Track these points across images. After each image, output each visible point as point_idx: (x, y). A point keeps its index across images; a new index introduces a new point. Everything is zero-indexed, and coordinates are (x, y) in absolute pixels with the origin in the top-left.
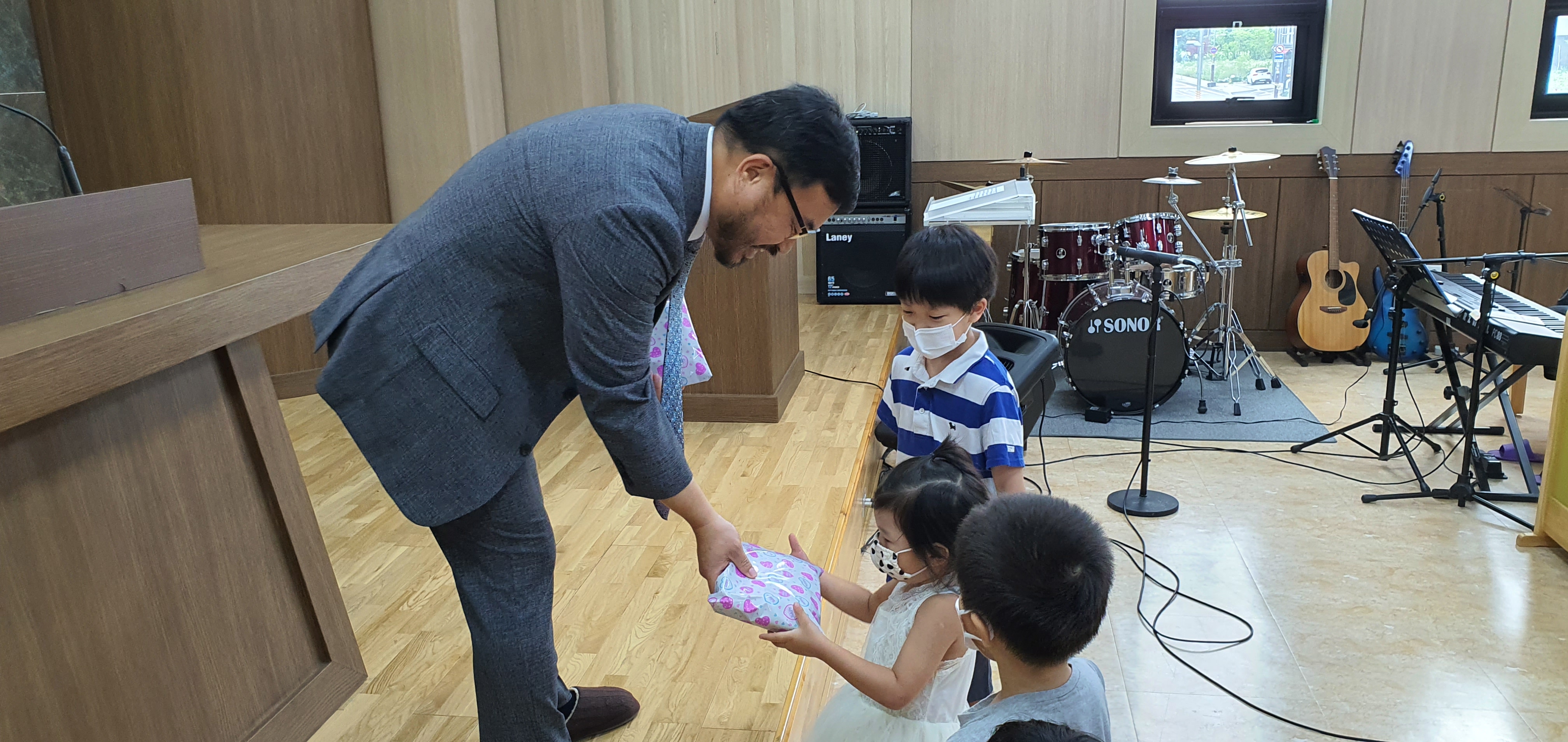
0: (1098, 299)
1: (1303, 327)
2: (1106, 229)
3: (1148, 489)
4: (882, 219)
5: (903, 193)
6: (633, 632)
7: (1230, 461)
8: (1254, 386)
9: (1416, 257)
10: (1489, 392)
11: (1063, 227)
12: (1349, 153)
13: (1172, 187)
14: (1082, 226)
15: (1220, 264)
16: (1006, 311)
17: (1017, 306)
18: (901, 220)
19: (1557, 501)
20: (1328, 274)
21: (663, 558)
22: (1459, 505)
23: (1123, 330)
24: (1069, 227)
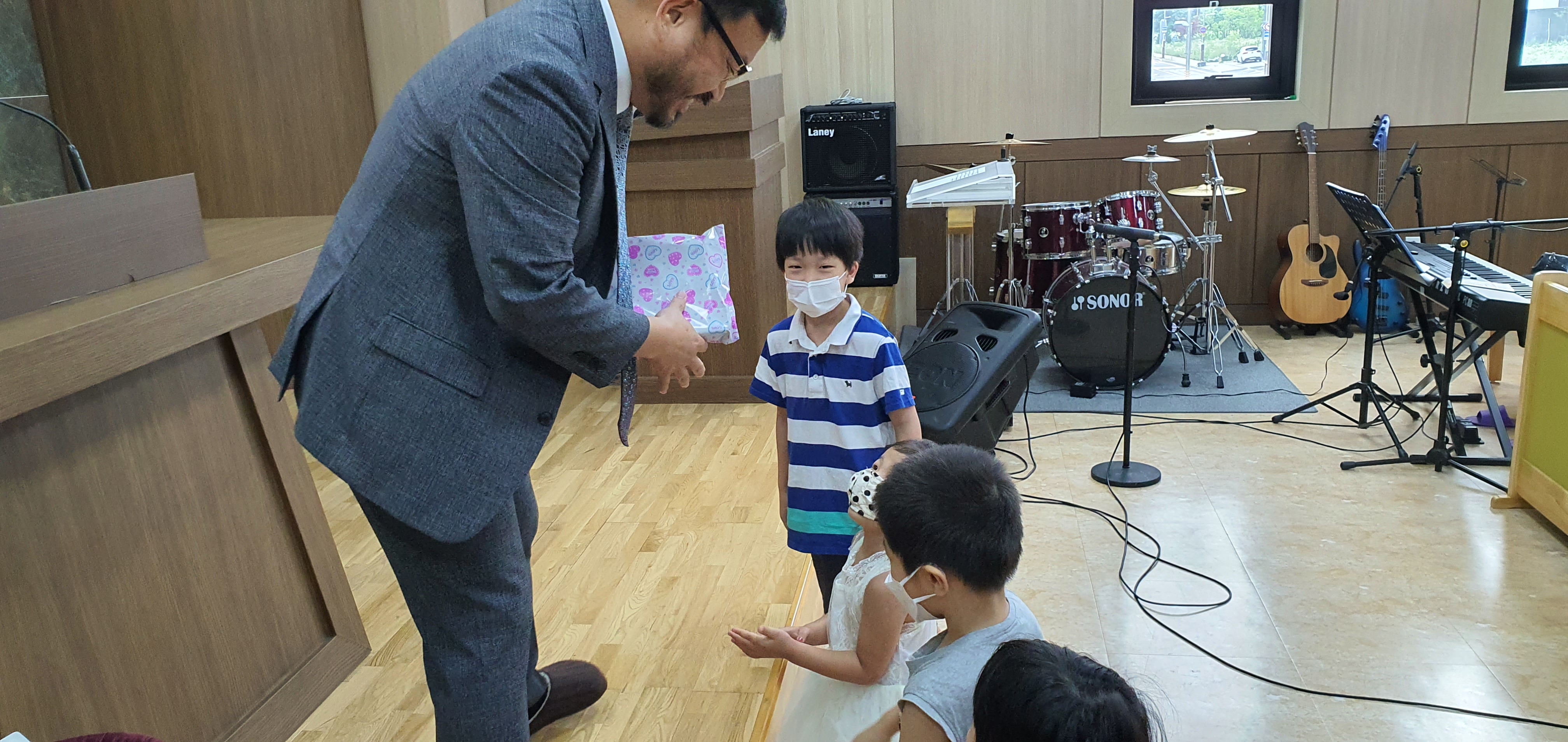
0: (1081, 277)
1: (1285, 299)
2: (1088, 207)
3: (1130, 460)
4: (868, 203)
5: (888, 177)
6: (627, 603)
7: (1213, 432)
8: (1237, 359)
9: (1389, 227)
10: (1464, 359)
11: (1045, 207)
12: (1326, 128)
13: (1151, 165)
14: (1064, 205)
15: (1200, 240)
16: (992, 290)
17: (1002, 285)
18: (887, 203)
19: (1528, 463)
20: (1308, 248)
21: (655, 533)
22: (1436, 470)
23: (1105, 307)
24: (1052, 206)
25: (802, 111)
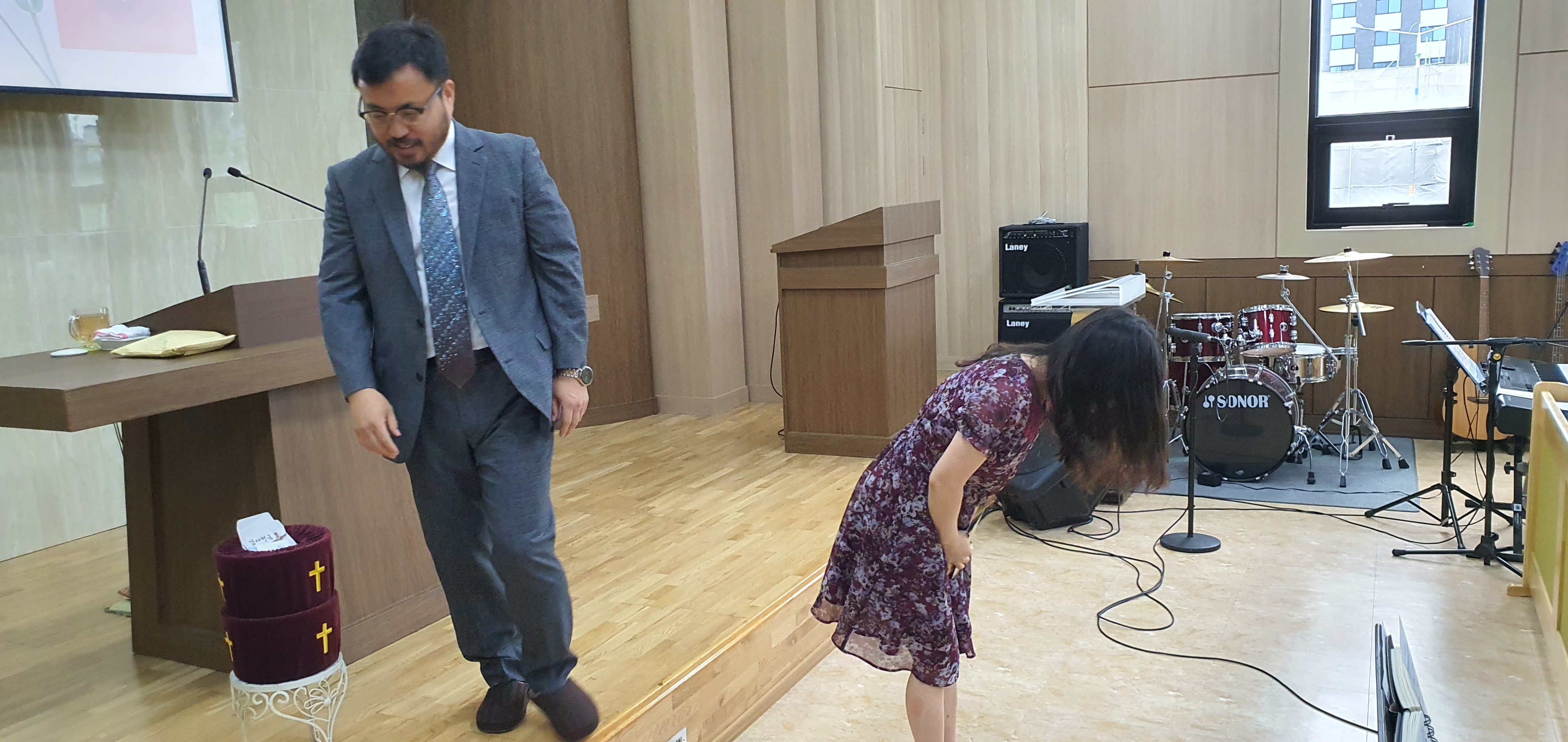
0: (1213, 379)
2: (1227, 318)
3: (1193, 531)
7: (1299, 520)
8: (1380, 465)
11: (1189, 316)
12: (1504, 253)
13: (1283, 282)
14: (1204, 316)
15: (1334, 351)
21: (745, 531)
22: (1483, 563)
23: (1234, 406)
24: (1194, 316)
25: (1001, 229)
